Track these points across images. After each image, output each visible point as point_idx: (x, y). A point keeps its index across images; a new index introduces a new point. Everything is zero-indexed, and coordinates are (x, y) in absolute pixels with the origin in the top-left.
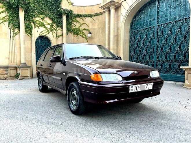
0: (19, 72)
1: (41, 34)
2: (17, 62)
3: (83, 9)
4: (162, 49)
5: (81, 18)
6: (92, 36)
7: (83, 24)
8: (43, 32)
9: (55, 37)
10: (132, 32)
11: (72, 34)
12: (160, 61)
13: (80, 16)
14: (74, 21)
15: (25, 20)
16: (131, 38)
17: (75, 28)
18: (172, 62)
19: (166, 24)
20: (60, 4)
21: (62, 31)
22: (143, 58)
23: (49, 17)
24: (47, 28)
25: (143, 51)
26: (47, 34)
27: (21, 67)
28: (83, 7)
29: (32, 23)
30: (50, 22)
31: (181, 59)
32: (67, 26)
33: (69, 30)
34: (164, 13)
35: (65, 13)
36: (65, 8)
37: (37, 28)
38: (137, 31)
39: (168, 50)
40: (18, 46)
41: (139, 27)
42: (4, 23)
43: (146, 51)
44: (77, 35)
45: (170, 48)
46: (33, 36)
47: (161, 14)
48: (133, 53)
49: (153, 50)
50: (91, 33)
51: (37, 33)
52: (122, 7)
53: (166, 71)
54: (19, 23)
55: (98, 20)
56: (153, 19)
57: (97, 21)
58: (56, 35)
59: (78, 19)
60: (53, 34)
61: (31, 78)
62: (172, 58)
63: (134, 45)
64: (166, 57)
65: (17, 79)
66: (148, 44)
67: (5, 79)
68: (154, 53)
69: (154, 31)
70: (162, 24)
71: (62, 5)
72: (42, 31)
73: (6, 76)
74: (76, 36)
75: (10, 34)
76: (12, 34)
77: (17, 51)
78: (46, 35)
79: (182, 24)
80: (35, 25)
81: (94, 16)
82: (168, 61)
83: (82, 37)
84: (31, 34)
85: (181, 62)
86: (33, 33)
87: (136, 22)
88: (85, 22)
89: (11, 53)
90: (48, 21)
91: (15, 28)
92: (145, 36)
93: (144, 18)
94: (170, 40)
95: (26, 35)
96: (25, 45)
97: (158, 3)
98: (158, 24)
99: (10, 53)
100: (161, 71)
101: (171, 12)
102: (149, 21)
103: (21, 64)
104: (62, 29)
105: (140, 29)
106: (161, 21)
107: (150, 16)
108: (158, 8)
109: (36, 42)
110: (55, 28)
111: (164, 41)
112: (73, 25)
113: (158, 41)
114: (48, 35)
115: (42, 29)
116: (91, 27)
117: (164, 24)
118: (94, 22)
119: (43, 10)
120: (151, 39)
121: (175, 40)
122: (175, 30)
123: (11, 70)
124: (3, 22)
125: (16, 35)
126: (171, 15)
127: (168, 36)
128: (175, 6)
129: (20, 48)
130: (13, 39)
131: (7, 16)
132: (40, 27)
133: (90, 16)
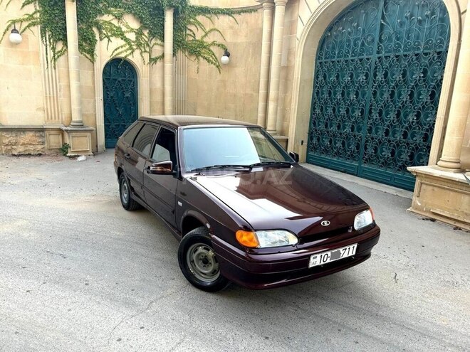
0: (68, 141)
1: (114, 54)
2: (62, 119)
4: (380, 114)
5: (209, 15)
6: (230, 60)
7: (211, 30)
8: (118, 51)
9: (146, 63)
10: (321, 63)
11: (187, 54)
12: (372, 139)
13: (204, 11)
14: (191, 23)
15: (78, 21)
16: (317, 77)
17: (193, 40)
18: (398, 145)
19: (397, 56)
21: (163, 46)
22: (339, 127)
23: (134, 15)
24: (129, 39)
25: (339, 111)
26: (128, 55)
27: (72, 131)
29: (95, 29)
30: (135, 25)
31: (418, 142)
32: (174, 35)
33: (179, 46)
34: (394, 29)
35: (171, 6)
37: (106, 39)
38: (333, 62)
39: (392, 119)
40: (63, 83)
41: (337, 53)
42: (32, 28)
43: (347, 113)
44: (197, 56)
45: (398, 115)
46: (97, 59)
47: (389, 30)
48: (318, 111)
49: (362, 112)
50: (227, 54)
51: (106, 50)
53: (383, 163)
54: (65, 29)
55: (247, 23)
56: (369, 39)
57: (244, 25)
58: (150, 56)
59: (200, 18)
60: (141, 53)
61: (94, 155)
62: (399, 136)
63: (323, 94)
64: (387, 133)
65: (65, 155)
66: (353, 96)
67: (40, 155)
68: (363, 118)
69: (368, 69)
70: (386, 55)
72: (118, 48)
73: (40, 147)
74: (193, 58)
75: (47, 54)
76: (51, 53)
77: (62, 93)
78: (126, 57)
79: (430, 64)
80: (100, 33)
81: (239, 13)
82: (389, 141)
83: (209, 61)
84: (92, 56)
85: (417, 148)
86: (97, 52)
87: (331, 40)
88: (216, 27)
89: (50, 97)
90: (131, 23)
91: (56, 42)
92: (347, 78)
93: (349, 33)
94: (400, 95)
95: (82, 56)
96: (79, 81)
97: (385, 4)
98: (379, 55)
99: (46, 99)
100: (372, 161)
102: (360, 44)
103: (72, 123)
104: (162, 43)
105: (338, 59)
106: (386, 48)
107: (364, 30)
108: (383, 17)
109: (104, 73)
110: (147, 39)
111: (386, 96)
112: (188, 32)
113: (375, 94)
114: (130, 58)
115: (117, 42)
116: (229, 39)
117: (392, 57)
118: (236, 26)
120: (361, 86)
121: (410, 99)
122: (413, 74)
123: (50, 135)
124: (29, 26)
125: (58, 57)
126: (408, 38)
127: (397, 86)
128: (420, 18)
129: (69, 86)
130: (53, 65)
131: (38, 11)
132: (113, 39)
133: (229, 12)
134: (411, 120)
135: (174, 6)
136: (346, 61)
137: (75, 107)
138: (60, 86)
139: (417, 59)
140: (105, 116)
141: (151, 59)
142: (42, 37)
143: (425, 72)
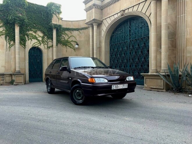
0: (14, 78)
1: (33, 45)
2: (12, 70)
3: (71, 23)
4: (133, 60)
5: (70, 31)
6: (79, 47)
7: (71, 36)
8: (36, 44)
9: (46, 48)
10: (111, 45)
11: (62, 45)
12: (131, 69)
13: (68, 29)
14: (63, 34)
15: (20, 33)
16: (110, 50)
17: (64, 40)
18: (140, 70)
19: (136, 40)
20: (51, 19)
21: (52, 42)
23: (41, 31)
24: (39, 40)
25: (119, 61)
27: (16, 74)
28: (71, 22)
29: (26, 36)
30: (41, 35)
32: (57, 38)
33: (58, 42)
34: (134, 31)
35: (55, 28)
36: (55, 23)
37: (30, 40)
38: (115, 44)
39: (137, 61)
41: (116, 41)
42: (1, 36)
43: (122, 61)
44: (66, 46)
45: (139, 59)
46: (27, 47)
47: (132, 31)
48: (112, 62)
49: (127, 60)
50: (78, 45)
51: (30, 44)
52: (103, 24)
53: (136, 77)
54: (15, 36)
55: (84, 33)
56: (126, 35)
57: (83, 34)
59: (67, 32)
60: (44, 45)
61: (25, 84)
62: (140, 67)
63: (113, 56)
64: (136, 66)
65: (12, 84)
66: (123, 55)
67: (2, 85)
68: (127, 62)
69: (127, 45)
70: (132, 39)
71: (52, 21)
73: (2, 82)
74: (64, 46)
75: (7, 45)
76: (8, 45)
77: (12, 60)
78: (38, 46)
80: (28, 38)
81: (81, 30)
82: (137, 69)
83: (70, 47)
84: (25, 46)
85: (146, 70)
86: (27, 44)
87: (114, 37)
88: (73, 35)
91: (11, 41)
92: (121, 49)
93: (120, 34)
94: (138, 52)
95: (21, 46)
96: (19, 55)
97: (130, 23)
98: (130, 40)
99: (6, 62)
101: (138, 31)
102: (124, 37)
103: (16, 72)
104: (52, 41)
105: (117, 43)
106: (132, 37)
107: (124, 32)
108: (130, 28)
109: (29, 52)
110: (46, 40)
111: (134, 53)
112: (62, 37)
113: (130, 53)
116: (78, 39)
117: (134, 40)
118: (80, 34)
119: (36, 25)
120: (125, 51)
121: (142, 53)
123: (6, 77)
125: (11, 46)
126: (138, 33)
127: (137, 49)
128: (141, 26)
129: (15, 58)
130: (9, 50)
131: (4, 30)
132: (33, 40)
133: (77, 30)
134: (143, 60)
135: (56, 28)
136: (120, 43)
137: (17, 65)
138: (12, 57)
139: (142, 40)
140: (29, 69)
141: (48, 47)
142: (5, 39)
143: (145, 44)
